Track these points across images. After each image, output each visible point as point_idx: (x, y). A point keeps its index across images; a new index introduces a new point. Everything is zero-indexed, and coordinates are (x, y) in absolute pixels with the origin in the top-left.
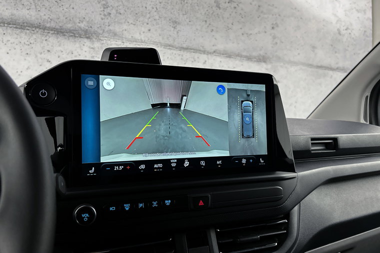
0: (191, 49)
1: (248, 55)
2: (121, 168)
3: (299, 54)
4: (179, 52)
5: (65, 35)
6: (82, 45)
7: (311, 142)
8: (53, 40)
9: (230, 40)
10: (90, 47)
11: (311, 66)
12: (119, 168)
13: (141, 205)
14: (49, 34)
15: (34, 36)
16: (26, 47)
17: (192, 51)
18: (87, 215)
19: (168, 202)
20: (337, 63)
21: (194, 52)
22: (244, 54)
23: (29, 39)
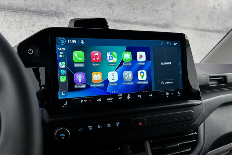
0: (121, 21)
1: (157, 24)
2: (85, 101)
3: (189, 22)
4: (113, 23)
5: (43, 15)
6: (53, 21)
7: (209, 79)
8: (35, 18)
9: (145, 15)
10: (58, 22)
11: (196, 29)
12: (84, 101)
13: (99, 127)
14: (33, 15)
15: (24, 16)
16: (19, 23)
17: (122, 22)
18: (64, 135)
19: (118, 124)
20: (213, 27)
21: (123, 23)
22: (154, 23)
23: (21, 18)
